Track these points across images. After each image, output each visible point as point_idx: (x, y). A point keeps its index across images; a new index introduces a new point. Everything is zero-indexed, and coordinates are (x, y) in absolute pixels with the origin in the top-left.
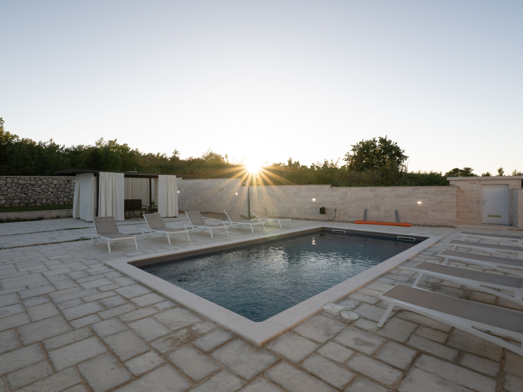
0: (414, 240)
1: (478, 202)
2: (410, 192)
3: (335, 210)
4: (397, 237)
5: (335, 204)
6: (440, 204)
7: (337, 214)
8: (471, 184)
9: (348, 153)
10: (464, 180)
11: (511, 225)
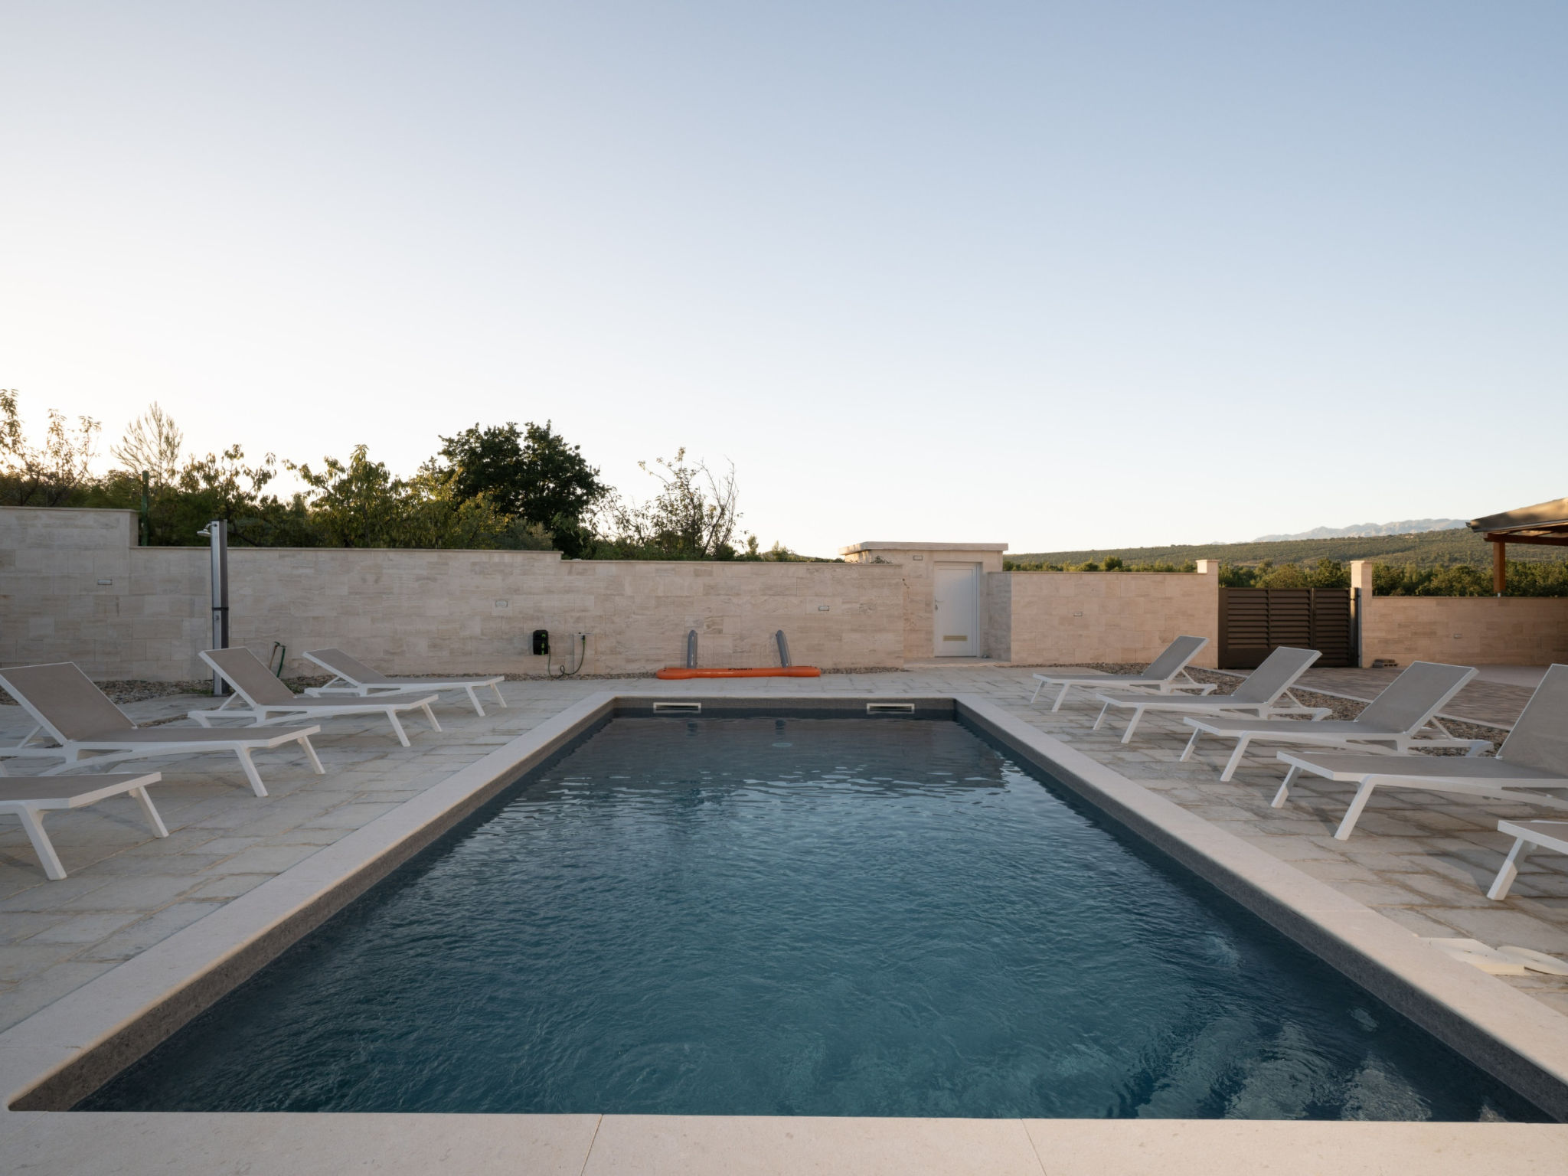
0: (910, 711)
1: (928, 605)
2: (802, 578)
3: (584, 638)
4: (866, 706)
5: (578, 620)
6: (869, 611)
7: (589, 653)
8: (914, 560)
9: (432, 460)
10: (900, 550)
11: (987, 657)
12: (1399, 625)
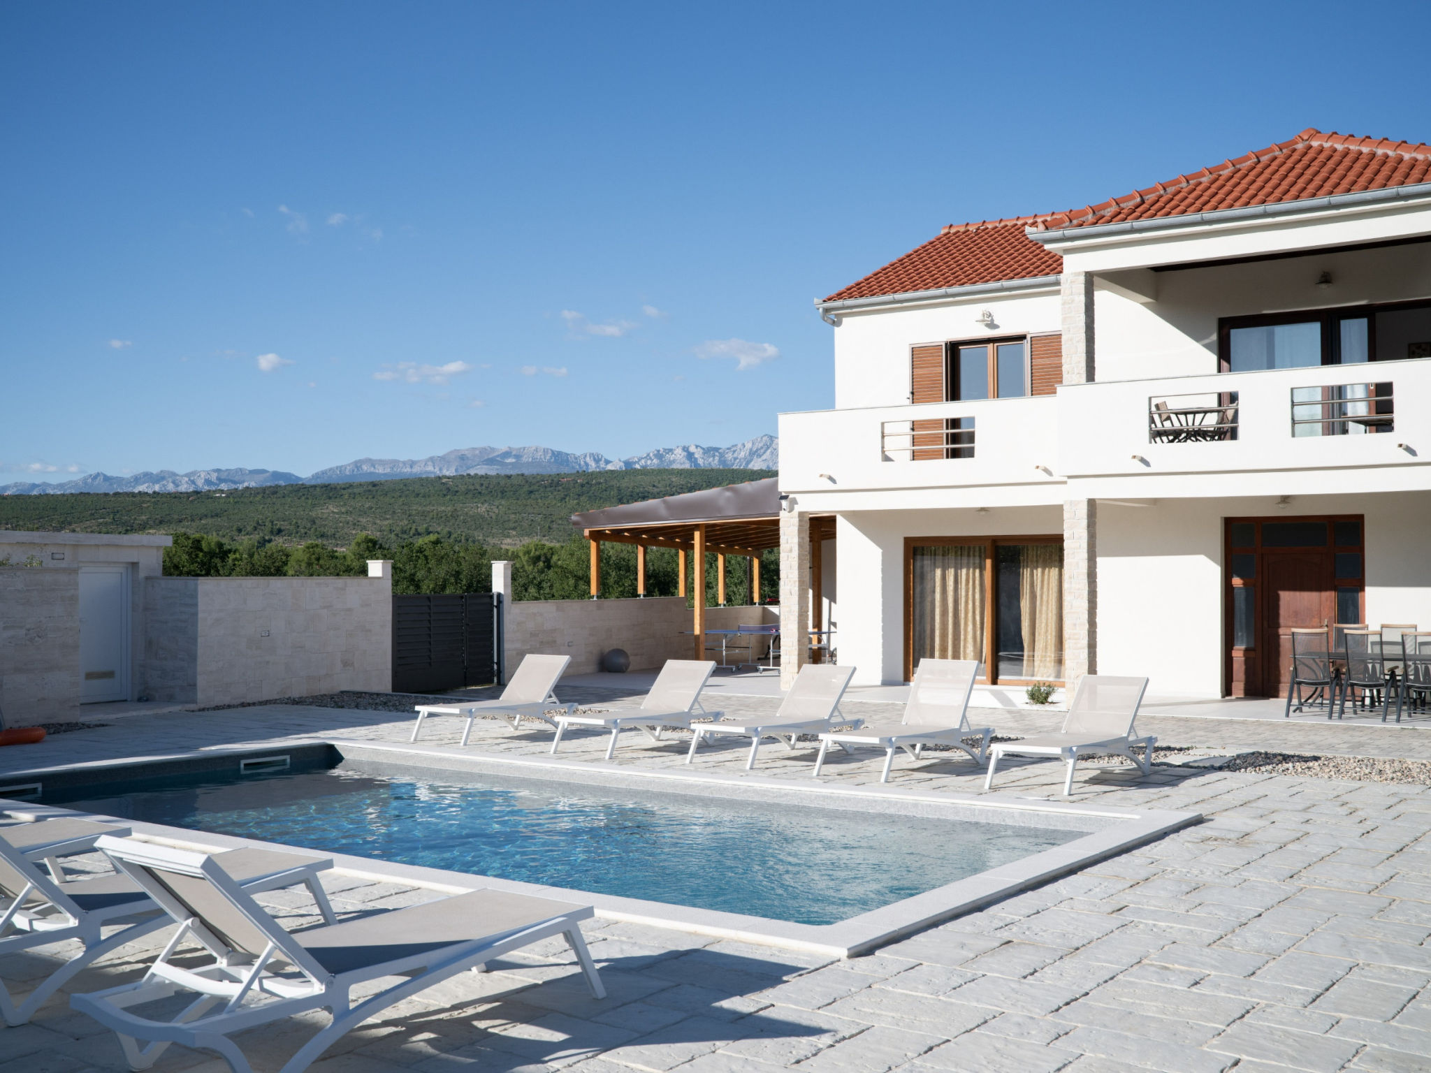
0: (287, 764)
6: (37, 639)
8: (53, 559)
10: (36, 545)
11: (147, 701)
12: (531, 633)
